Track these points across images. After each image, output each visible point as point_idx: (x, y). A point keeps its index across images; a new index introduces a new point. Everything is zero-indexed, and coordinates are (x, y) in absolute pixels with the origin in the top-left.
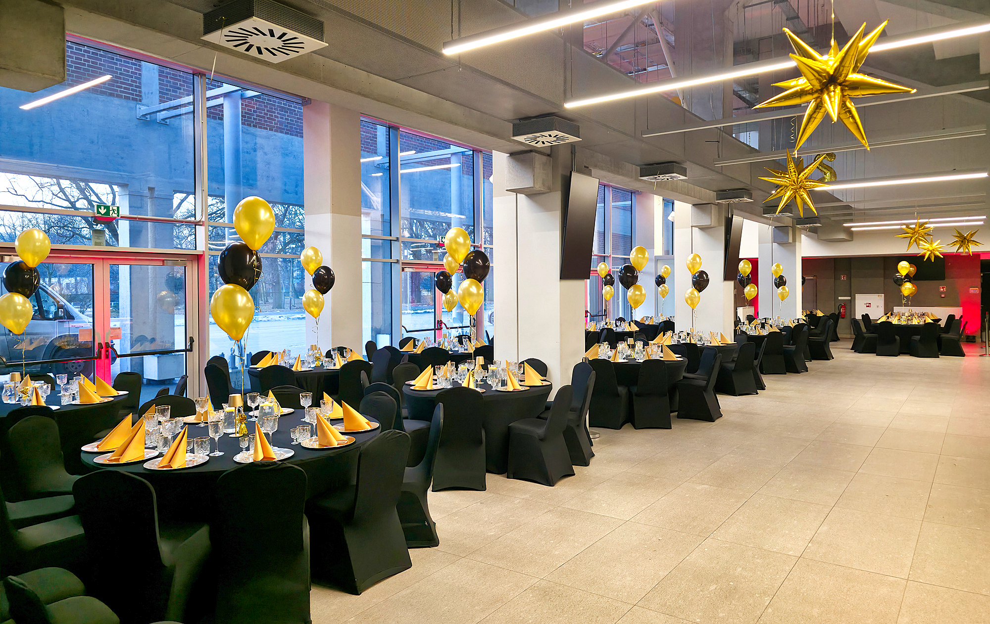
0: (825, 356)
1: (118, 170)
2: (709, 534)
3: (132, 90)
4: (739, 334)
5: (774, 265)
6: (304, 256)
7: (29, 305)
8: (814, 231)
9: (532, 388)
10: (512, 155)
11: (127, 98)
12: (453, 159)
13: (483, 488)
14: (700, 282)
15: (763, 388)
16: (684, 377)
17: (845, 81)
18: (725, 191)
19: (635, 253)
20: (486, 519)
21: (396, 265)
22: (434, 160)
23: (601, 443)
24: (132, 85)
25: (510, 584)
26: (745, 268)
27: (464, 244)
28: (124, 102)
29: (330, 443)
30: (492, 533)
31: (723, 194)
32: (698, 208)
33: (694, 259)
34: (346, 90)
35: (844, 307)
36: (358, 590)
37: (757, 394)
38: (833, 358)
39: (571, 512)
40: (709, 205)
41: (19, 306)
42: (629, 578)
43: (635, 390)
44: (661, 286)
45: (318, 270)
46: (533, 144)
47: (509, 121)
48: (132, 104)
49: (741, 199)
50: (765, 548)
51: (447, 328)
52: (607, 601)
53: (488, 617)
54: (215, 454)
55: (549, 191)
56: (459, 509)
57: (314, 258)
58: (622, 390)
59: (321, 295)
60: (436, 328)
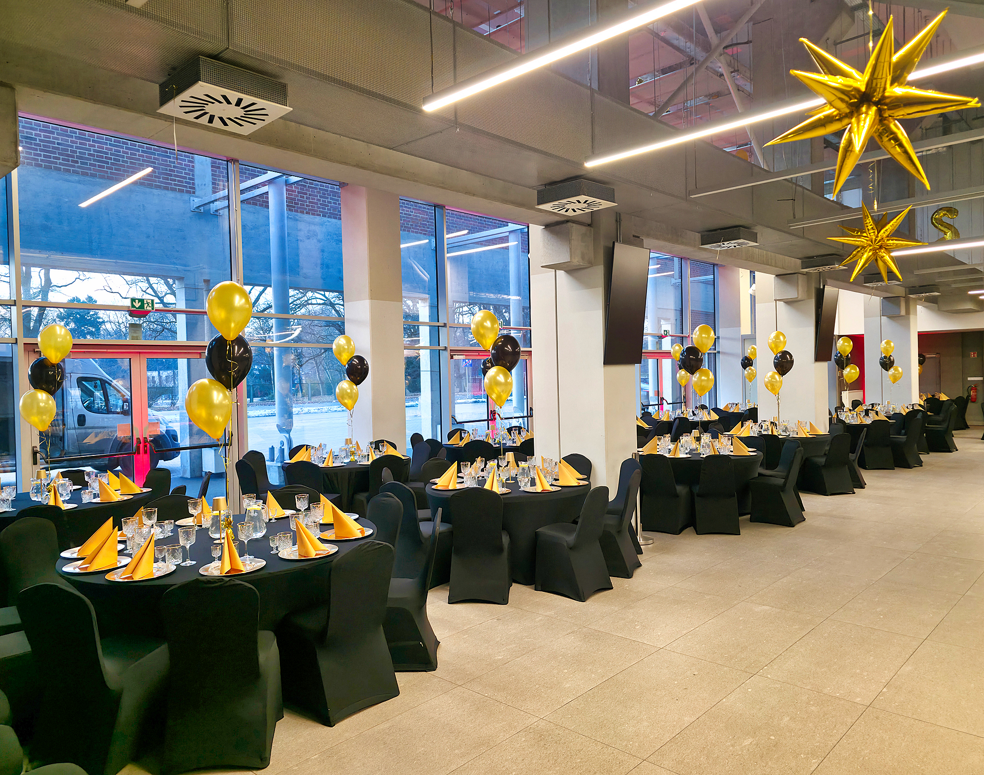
0: (946, 447)
1: (174, 264)
2: (758, 670)
3: (186, 182)
4: (835, 423)
5: (883, 342)
6: (336, 345)
7: (52, 402)
8: (933, 300)
9: (564, 489)
10: (548, 226)
11: (181, 191)
12: (511, 237)
13: (504, 601)
14: (784, 363)
15: (861, 485)
16: (760, 475)
17: (884, 97)
18: (813, 257)
19: (698, 333)
20: (498, 639)
21: (444, 352)
22: (492, 240)
23: (653, 550)
24: (185, 178)
25: (503, 723)
26: (844, 347)
27: (493, 328)
28: (178, 195)
29: (307, 552)
30: (500, 657)
31: (809, 261)
32: (782, 279)
33: (777, 337)
34: (341, 163)
35: (975, 389)
36: (331, 721)
37: (855, 493)
38: (957, 450)
39: (597, 634)
40: (796, 275)
41: (42, 402)
42: (645, 724)
43: (696, 489)
44: (748, 368)
45: (351, 360)
46: (563, 212)
47: (532, 187)
48: (186, 196)
49: (831, 267)
50: (825, 691)
51: (502, 419)
52: (611, 752)
53: (466, 765)
54: (186, 564)
55: (589, 265)
56: (471, 625)
57: (346, 347)
58: (681, 489)
59: (355, 386)
60: (490, 418)
